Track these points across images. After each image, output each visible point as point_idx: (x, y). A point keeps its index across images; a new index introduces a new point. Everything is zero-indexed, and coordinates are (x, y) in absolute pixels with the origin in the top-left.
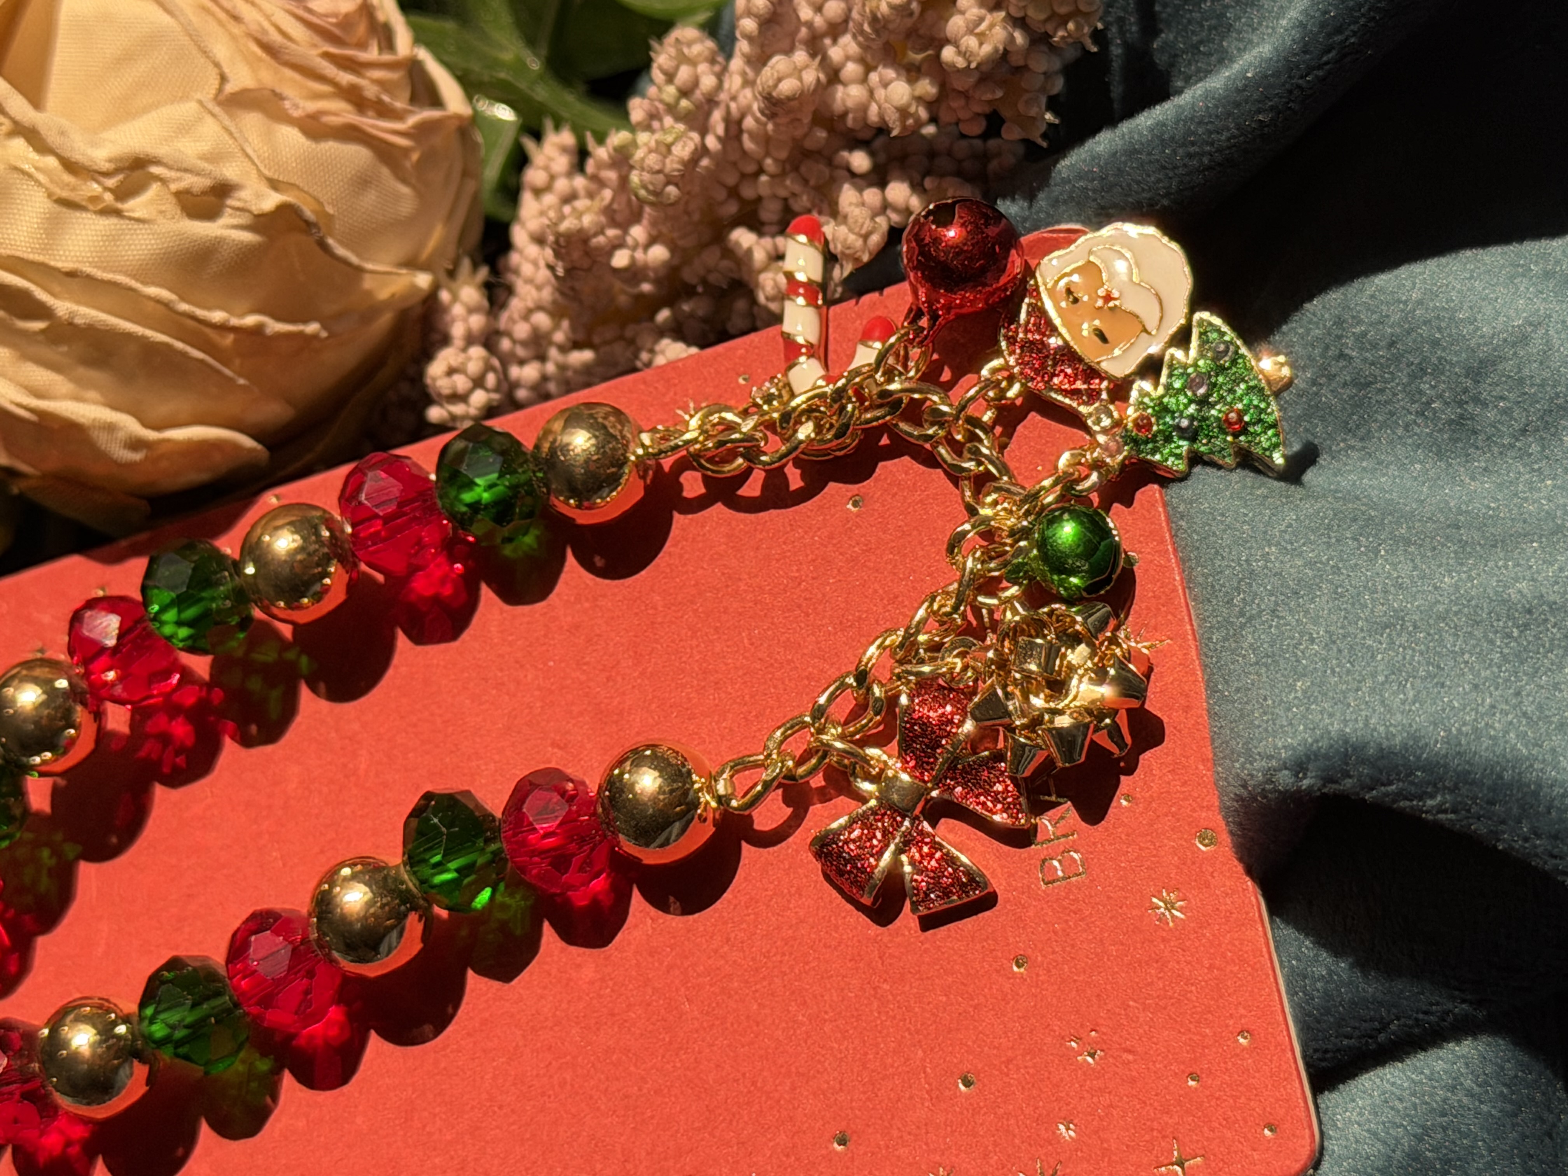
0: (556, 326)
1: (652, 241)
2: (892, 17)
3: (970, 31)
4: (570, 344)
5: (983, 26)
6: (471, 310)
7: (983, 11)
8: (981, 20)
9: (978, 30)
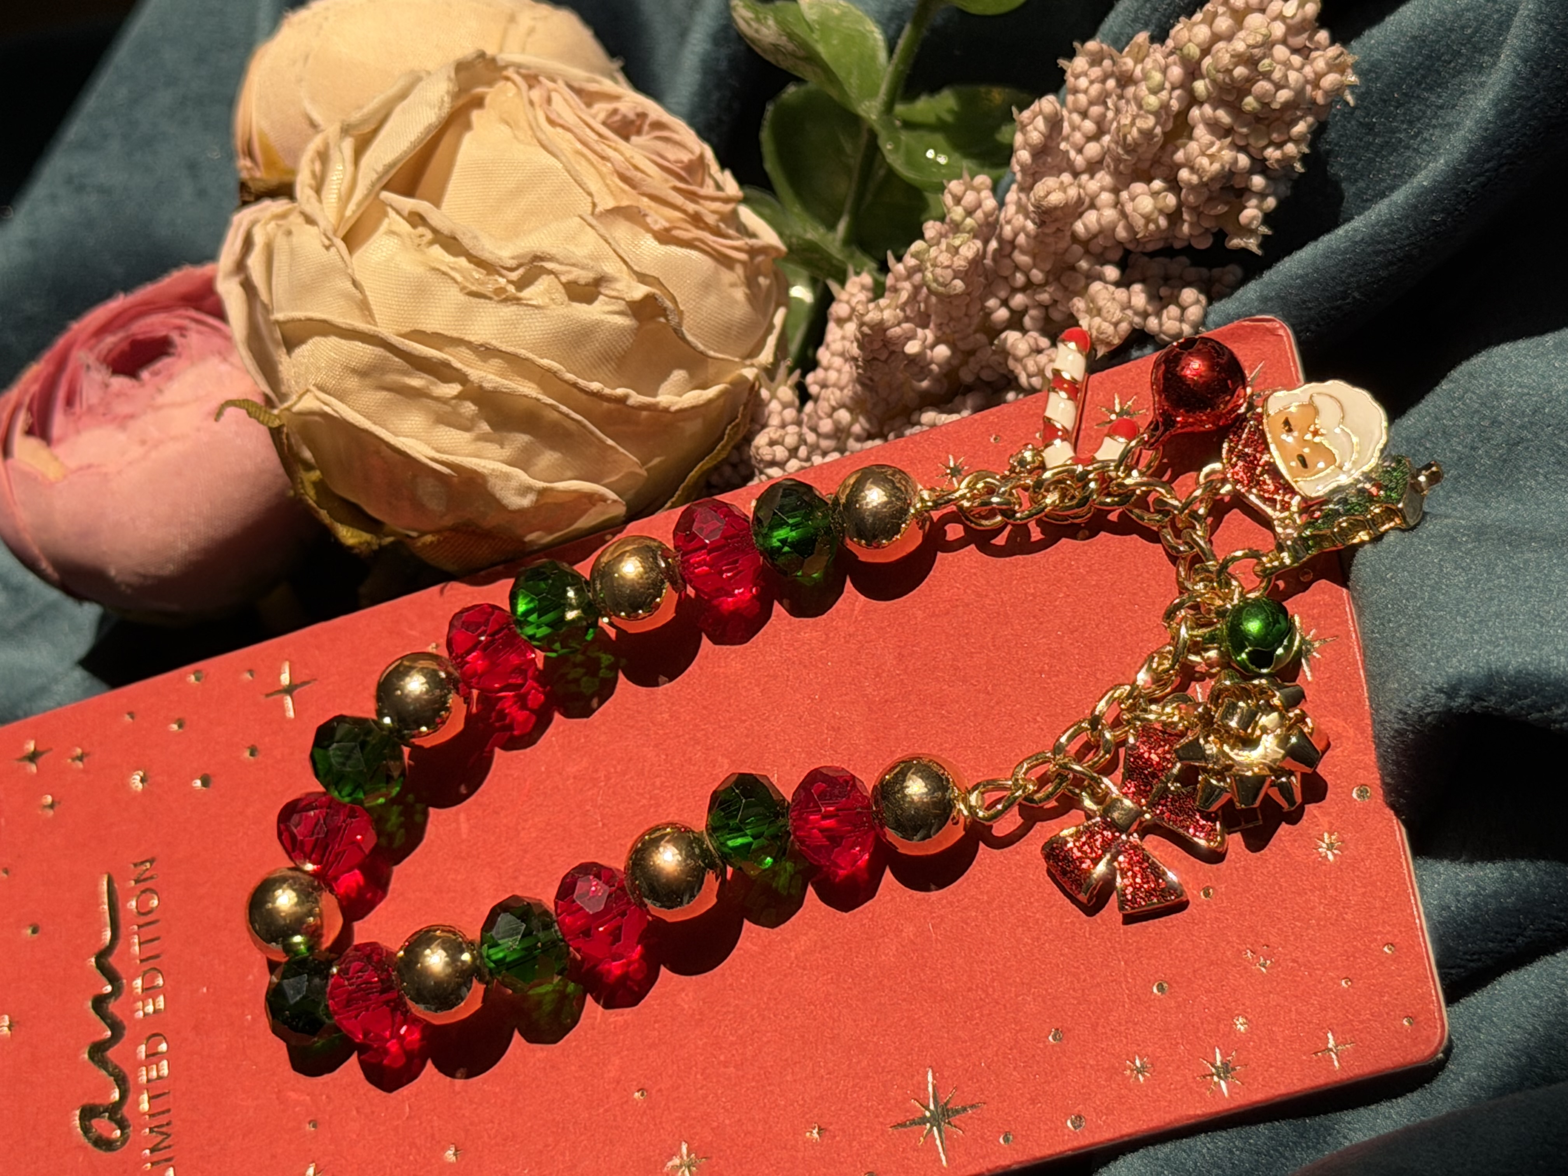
0: (854, 420)
1: (937, 342)
2: (1140, 141)
3: (1203, 154)
4: (865, 435)
5: (1214, 149)
6: (785, 406)
7: (1214, 139)
8: (1212, 144)
9: (1209, 152)
